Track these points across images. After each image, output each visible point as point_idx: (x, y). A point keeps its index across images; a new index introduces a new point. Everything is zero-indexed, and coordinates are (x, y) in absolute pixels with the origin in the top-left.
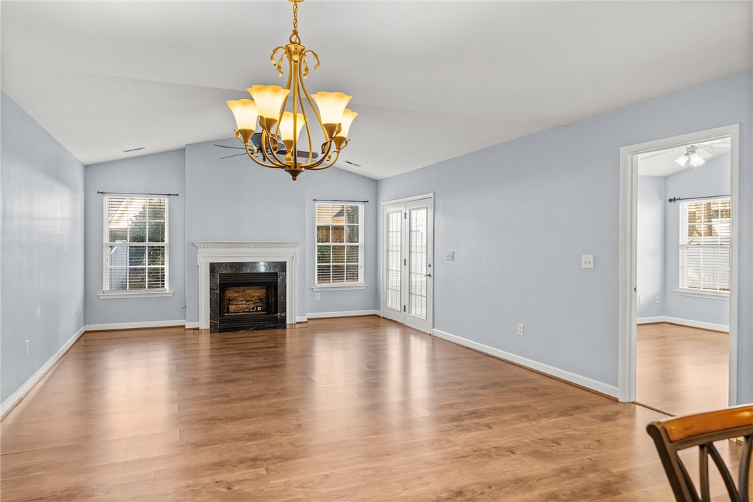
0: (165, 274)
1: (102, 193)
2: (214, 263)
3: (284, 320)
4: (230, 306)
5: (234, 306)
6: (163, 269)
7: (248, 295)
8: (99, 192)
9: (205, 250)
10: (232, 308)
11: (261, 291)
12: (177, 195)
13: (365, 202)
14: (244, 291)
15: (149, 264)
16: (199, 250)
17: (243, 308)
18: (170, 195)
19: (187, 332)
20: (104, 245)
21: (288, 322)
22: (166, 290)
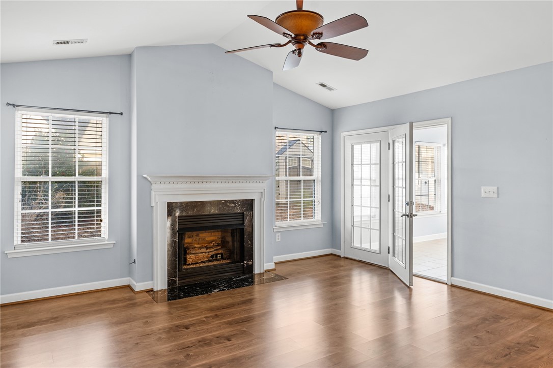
0: (103, 217)
1: (14, 105)
2: (172, 203)
3: (251, 268)
4: (188, 256)
5: (192, 256)
6: (99, 212)
7: (203, 239)
8: (8, 104)
9: (163, 186)
10: (190, 258)
11: (217, 233)
12: (121, 114)
13: (322, 132)
14: (197, 235)
15: (79, 206)
16: (154, 186)
17: (203, 258)
18: (110, 113)
19: (137, 296)
20: (16, 180)
21: (257, 271)
22: (104, 239)
